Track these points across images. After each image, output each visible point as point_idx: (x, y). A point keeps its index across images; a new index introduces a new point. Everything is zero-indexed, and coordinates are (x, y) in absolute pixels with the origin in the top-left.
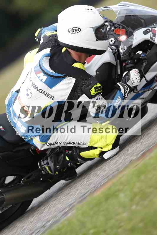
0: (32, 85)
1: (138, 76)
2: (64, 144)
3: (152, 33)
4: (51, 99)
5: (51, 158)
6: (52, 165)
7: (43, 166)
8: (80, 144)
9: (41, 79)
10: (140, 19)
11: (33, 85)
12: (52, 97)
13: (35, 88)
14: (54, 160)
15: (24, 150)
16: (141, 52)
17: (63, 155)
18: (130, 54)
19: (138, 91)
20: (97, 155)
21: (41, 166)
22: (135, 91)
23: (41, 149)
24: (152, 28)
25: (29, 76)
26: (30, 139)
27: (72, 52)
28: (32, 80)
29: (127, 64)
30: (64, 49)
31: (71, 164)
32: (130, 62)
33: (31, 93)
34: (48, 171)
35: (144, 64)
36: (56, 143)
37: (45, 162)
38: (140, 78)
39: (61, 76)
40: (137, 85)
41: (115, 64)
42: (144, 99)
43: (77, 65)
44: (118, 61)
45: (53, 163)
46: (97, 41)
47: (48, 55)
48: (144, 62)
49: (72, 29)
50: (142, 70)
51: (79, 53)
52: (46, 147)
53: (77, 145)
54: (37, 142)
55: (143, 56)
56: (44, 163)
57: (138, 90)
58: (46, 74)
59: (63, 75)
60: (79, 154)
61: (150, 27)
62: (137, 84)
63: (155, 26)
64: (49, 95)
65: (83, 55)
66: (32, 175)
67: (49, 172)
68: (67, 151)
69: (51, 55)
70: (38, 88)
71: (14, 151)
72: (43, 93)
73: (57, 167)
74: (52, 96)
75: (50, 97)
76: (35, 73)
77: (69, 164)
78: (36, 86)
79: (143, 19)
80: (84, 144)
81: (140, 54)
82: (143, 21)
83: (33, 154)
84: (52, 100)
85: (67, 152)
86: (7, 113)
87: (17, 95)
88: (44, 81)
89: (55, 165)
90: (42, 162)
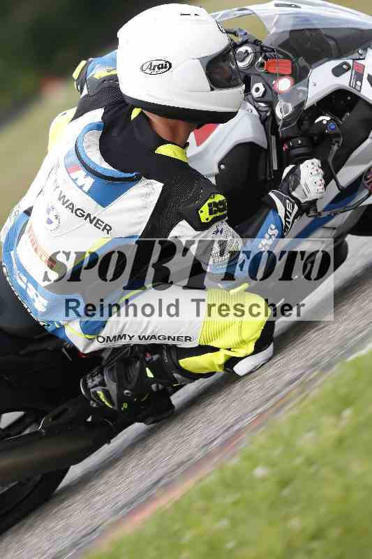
0: (60, 199)
1: (320, 177)
2: (140, 339)
3: (354, 71)
4: (106, 231)
5: (111, 370)
6: (112, 387)
7: (92, 390)
8: (178, 340)
9: (80, 185)
10: (326, 38)
11: (62, 198)
12: (107, 228)
13: (66, 205)
14: (118, 376)
15: (46, 350)
16: (328, 118)
17: (138, 364)
18: (300, 123)
19: (320, 214)
20: (220, 366)
21: (87, 390)
22: (312, 213)
23: (84, 349)
24: (353, 60)
25: (53, 177)
26: (58, 327)
27: (155, 119)
28: (58, 187)
29: (293, 148)
30: (136, 112)
31: (157, 386)
32: (300, 142)
33: (57, 217)
34: (104, 403)
35: (335, 148)
36: (120, 337)
37: (97, 380)
38: (323, 181)
39: (129, 178)
40: (315, 198)
41: (265, 146)
42: (334, 228)
43: (166, 150)
44: (273, 138)
45: (115, 382)
46: (212, 89)
47: (98, 127)
48: (334, 142)
49: (151, 64)
50: (330, 160)
51: (170, 121)
52: (96, 346)
53: (170, 342)
54: (75, 334)
55: (333, 127)
56: (95, 383)
57: (319, 211)
58: (91, 171)
59: (134, 174)
60: (176, 362)
61: (350, 57)
62: (317, 196)
63: (361, 55)
64: (101, 224)
65: (182, 126)
66: (66, 410)
67: (106, 403)
68: (148, 355)
69: (105, 126)
70: (73, 206)
71: (22, 353)
72: (85, 219)
73: (126, 391)
74: (106, 225)
75: (102, 228)
76: (67, 170)
77: (154, 386)
78: (68, 200)
79: (332, 38)
80: (188, 339)
81: (325, 122)
82: (332, 43)
83: (71, 360)
84: (108, 233)
85: (148, 357)
86: (3, 264)
87: (25, 221)
88: (86, 188)
89: (120, 388)
90: (90, 381)
